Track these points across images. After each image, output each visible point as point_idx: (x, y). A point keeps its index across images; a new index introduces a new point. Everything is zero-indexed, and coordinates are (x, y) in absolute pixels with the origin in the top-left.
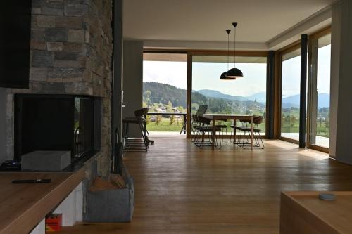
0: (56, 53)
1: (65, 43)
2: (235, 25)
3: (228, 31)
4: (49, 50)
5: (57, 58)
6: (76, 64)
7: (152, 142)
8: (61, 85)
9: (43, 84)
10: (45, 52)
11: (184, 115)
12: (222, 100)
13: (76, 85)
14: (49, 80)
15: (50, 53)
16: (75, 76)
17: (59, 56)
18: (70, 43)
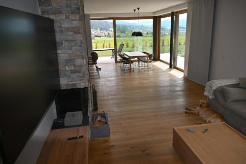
0: (70, 70)
1: (74, 66)
2: (138, 9)
3: (135, 10)
4: (67, 69)
5: (71, 73)
6: (81, 75)
7: (100, 69)
8: (75, 85)
9: (67, 85)
10: (66, 70)
11: (113, 50)
12: (125, 26)
13: (82, 84)
14: (69, 83)
15: (68, 71)
16: (81, 80)
17: (72, 72)
18: (77, 65)
